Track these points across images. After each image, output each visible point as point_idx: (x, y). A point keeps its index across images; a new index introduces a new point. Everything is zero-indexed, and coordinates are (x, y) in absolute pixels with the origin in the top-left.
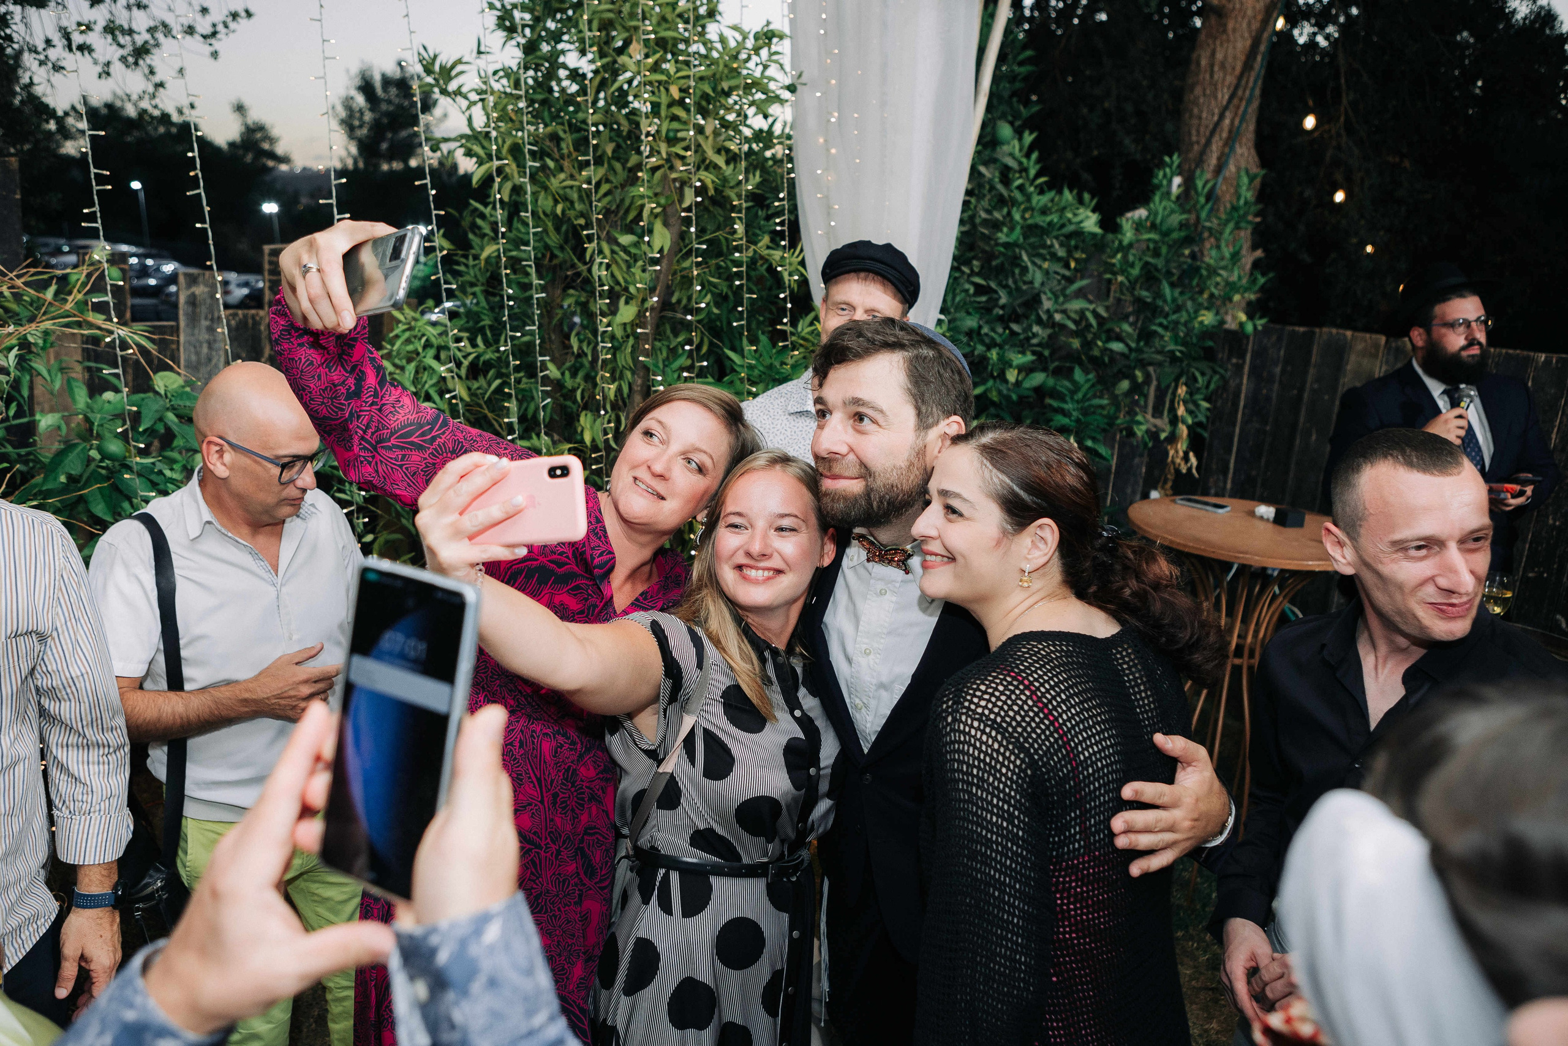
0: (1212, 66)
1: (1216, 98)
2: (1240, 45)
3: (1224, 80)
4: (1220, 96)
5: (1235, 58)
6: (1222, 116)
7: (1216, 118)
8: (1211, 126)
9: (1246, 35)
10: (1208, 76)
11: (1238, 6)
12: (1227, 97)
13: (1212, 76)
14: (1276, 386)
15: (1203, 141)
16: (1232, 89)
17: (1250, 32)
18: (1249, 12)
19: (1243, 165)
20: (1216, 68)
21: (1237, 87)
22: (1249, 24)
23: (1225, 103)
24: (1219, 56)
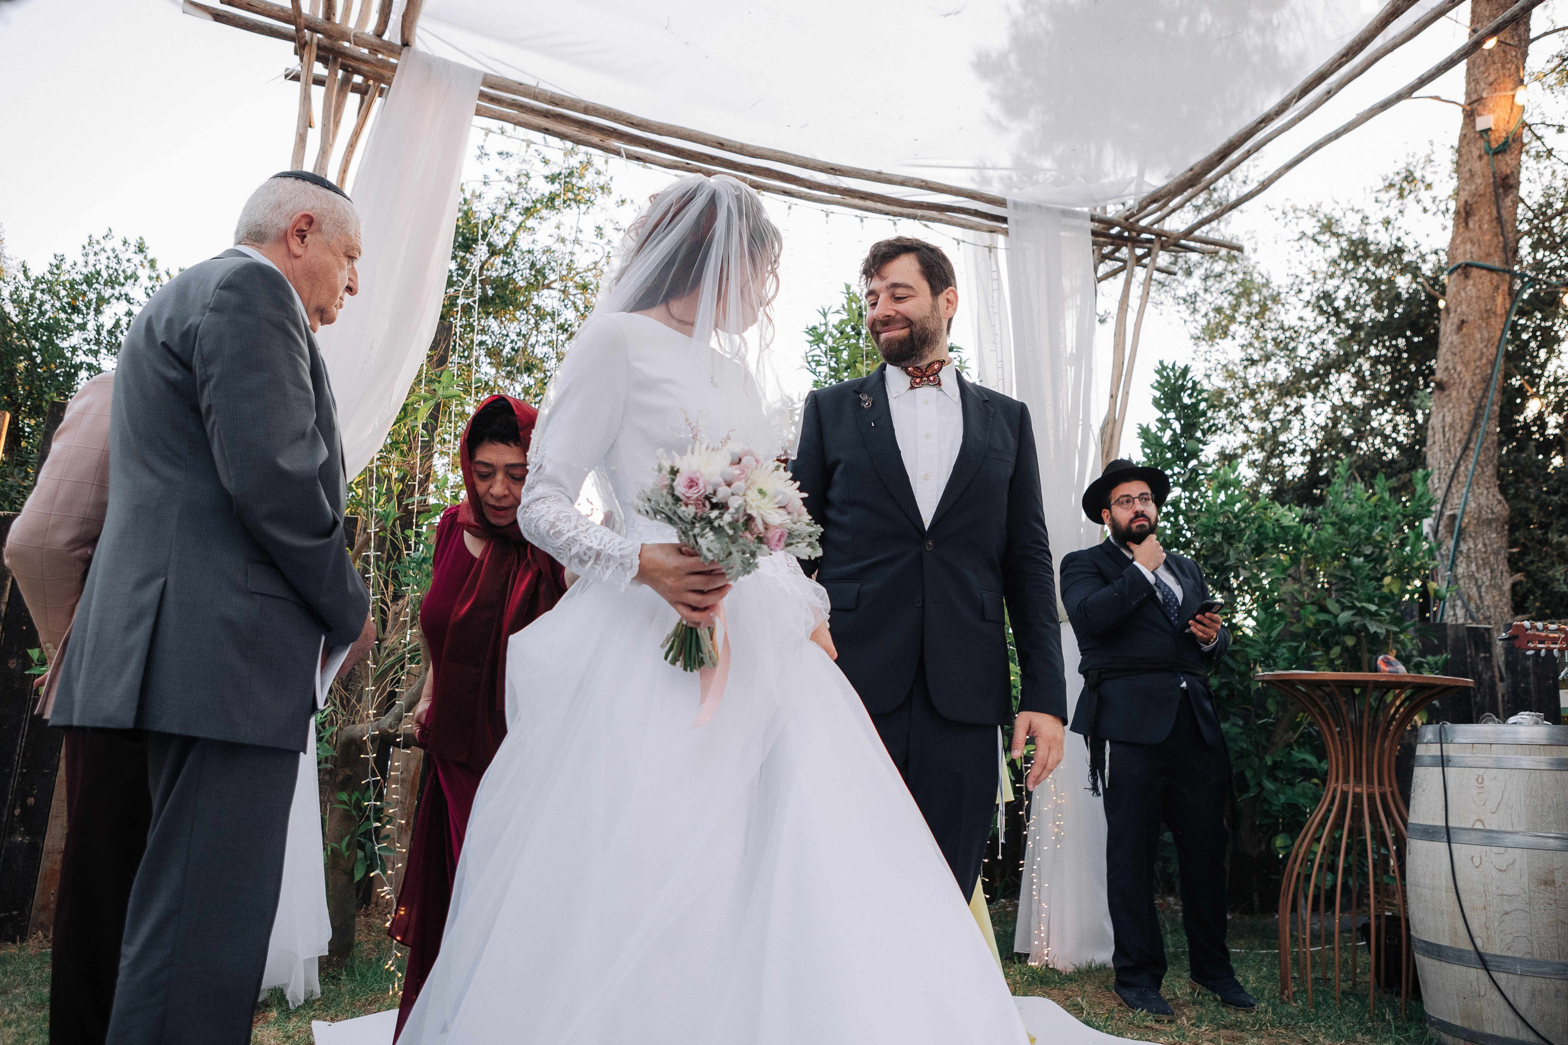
0: (1444, 427)
1: (1450, 451)
2: (1464, 409)
3: (1454, 437)
4: (1452, 449)
5: (1461, 419)
6: (1458, 466)
7: (1452, 467)
8: (1450, 473)
9: (1469, 401)
10: (1441, 436)
11: (1458, 381)
12: (1459, 450)
13: (1444, 436)
14: (1532, 678)
15: (1444, 486)
16: (1464, 443)
17: (1472, 398)
18: (1469, 384)
19: (1483, 501)
20: (1447, 429)
21: (1469, 440)
22: (1470, 392)
23: (1458, 455)
24: (1449, 420)
